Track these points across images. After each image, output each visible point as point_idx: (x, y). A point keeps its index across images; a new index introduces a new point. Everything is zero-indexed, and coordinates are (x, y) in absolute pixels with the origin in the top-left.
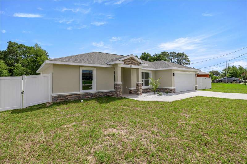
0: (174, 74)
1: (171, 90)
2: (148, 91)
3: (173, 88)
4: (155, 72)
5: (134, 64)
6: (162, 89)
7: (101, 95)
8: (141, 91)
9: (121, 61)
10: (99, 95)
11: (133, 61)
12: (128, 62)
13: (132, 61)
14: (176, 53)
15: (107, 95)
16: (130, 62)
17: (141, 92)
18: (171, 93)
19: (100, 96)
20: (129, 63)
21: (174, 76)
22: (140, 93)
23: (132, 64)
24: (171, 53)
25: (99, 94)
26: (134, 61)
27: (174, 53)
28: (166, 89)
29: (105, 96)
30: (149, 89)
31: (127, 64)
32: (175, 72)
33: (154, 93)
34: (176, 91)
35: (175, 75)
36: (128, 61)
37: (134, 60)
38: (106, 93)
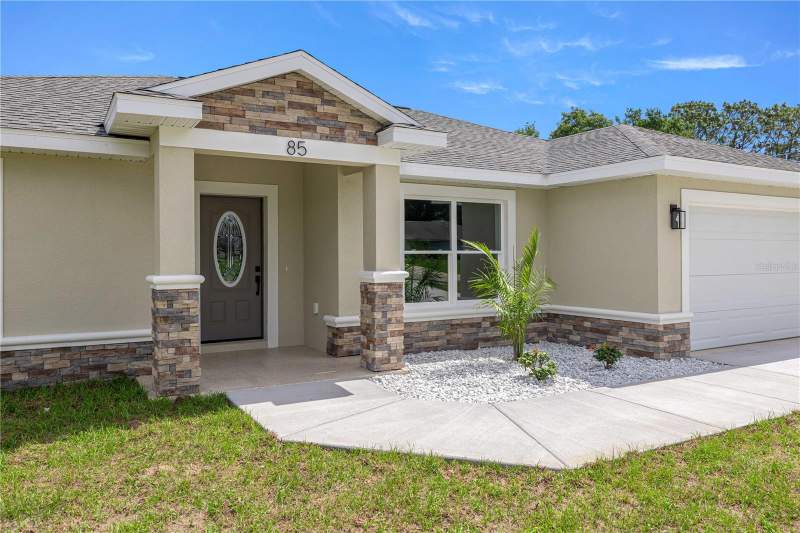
0: (675, 210)
1: (653, 335)
2: (487, 340)
3: (664, 318)
4: (545, 201)
5: (326, 131)
6: (587, 324)
7: (48, 372)
8: (397, 343)
9: (173, 97)
10: (38, 371)
11: (313, 108)
12: (265, 116)
13: (302, 106)
14: (762, 107)
15: (110, 368)
16: (291, 116)
17: (392, 353)
18: (650, 355)
19: (42, 380)
20: (276, 117)
21: (675, 225)
22: (379, 354)
23: (307, 128)
24: (728, 108)
25: (35, 361)
26: (320, 109)
27: (746, 109)
28: (616, 326)
29: (93, 375)
30: (494, 322)
31: (253, 129)
32: (689, 200)
33: (510, 351)
34: (695, 342)
35: (688, 219)
36: (271, 102)
37: (325, 102)
38: (102, 350)
